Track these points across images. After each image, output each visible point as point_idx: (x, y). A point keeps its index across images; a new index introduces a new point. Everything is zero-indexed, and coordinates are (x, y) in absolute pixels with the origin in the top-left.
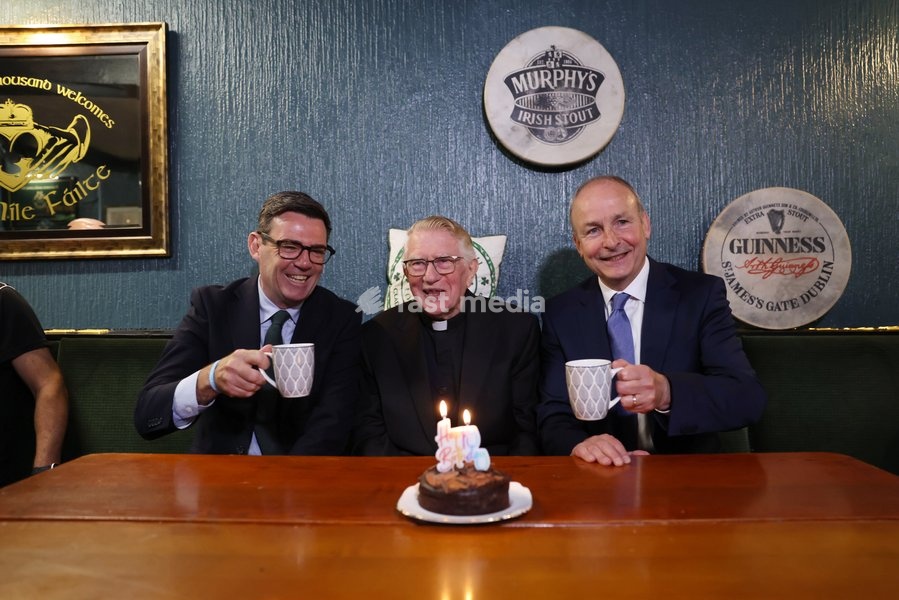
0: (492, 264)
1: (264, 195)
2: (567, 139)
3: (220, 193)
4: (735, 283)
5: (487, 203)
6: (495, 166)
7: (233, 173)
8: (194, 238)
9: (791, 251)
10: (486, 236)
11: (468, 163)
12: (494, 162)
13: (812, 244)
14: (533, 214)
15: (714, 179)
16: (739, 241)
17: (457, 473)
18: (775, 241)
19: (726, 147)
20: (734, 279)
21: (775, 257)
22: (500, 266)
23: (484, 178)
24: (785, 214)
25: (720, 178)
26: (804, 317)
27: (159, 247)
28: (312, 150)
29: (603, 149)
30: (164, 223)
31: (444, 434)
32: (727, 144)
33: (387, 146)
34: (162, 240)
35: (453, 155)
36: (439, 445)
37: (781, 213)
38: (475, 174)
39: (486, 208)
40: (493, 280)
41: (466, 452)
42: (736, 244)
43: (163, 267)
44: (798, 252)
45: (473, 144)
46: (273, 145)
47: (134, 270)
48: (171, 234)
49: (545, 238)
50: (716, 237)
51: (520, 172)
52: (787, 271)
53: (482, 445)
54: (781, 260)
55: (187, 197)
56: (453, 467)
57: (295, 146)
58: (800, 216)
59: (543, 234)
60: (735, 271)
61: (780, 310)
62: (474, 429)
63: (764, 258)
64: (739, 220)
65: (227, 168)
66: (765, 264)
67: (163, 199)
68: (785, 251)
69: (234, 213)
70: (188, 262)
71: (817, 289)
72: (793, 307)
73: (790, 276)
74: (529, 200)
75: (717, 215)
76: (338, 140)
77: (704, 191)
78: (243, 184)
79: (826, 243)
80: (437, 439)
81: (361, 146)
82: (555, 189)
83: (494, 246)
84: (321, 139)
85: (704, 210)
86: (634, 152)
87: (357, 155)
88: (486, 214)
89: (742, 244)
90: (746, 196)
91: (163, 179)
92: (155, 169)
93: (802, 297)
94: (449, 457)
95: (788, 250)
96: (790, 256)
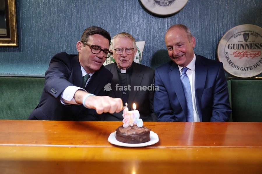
0: (140, 52)
1: (54, 24)
2: (169, 5)
3: (37, 23)
4: (229, 60)
5: (138, 29)
6: (141, 15)
7: (42, 15)
8: (28, 40)
9: (251, 49)
10: (138, 41)
11: (131, 13)
12: (141, 14)
13: (259, 46)
14: (155, 33)
15: (223, 21)
16: (232, 44)
17: (131, 128)
18: (245, 45)
19: (228, 9)
20: (229, 59)
21: (245, 51)
22: (143, 53)
23: (137, 20)
24: (250, 34)
25: (225, 21)
26: (254, 73)
27: (14, 43)
28: (72, 7)
29: (182, 9)
30: (15, 33)
31: (126, 113)
32: (229, 8)
33: (101, 6)
34: (15, 40)
35: (126, 10)
36: (124, 117)
37: (248, 34)
38: (134, 18)
39: (138, 31)
40: (140, 57)
41: (134, 120)
42: (230, 46)
43: (16, 51)
44: (253, 49)
45: (133, 7)
46: (57, 5)
47: (4, 51)
48: (18, 38)
49: (159, 42)
50: (223, 43)
51: (150, 18)
52: (249, 56)
53: (140, 118)
54: (247, 52)
55: (24, 24)
56: (129, 126)
57: (66, 6)
58: (255, 35)
59: (159, 41)
60: (229, 56)
61: (245, 70)
62: (137, 111)
63: (241, 51)
64: (232, 37)
65: (39, 13)
66: (241, 53)
67: (15, 24)
68: (249, 48)
69: (43, 30)
70: (25, 49)
71: (260, 63)
72: (251, 69)
73: (250, 58)
74: (154, 28)
75: (223, 35)
76: (82, 4)
77: (219, 26)
78: (46, 19)
80: (123, 115)
81: (91, 6)
82: (163, 24)
83: (140, 45)
84: (75, 3)
85: (218, 33)
86: (193, 11)
87: (89, 10)
88: (138, 33)
89: (233, 46)
90: (235, 28)
91: (14, 17)
92: (11, 13)
93: (254, 66)
94: (128, 122)
95: (250, 48)
96: (250, 50)
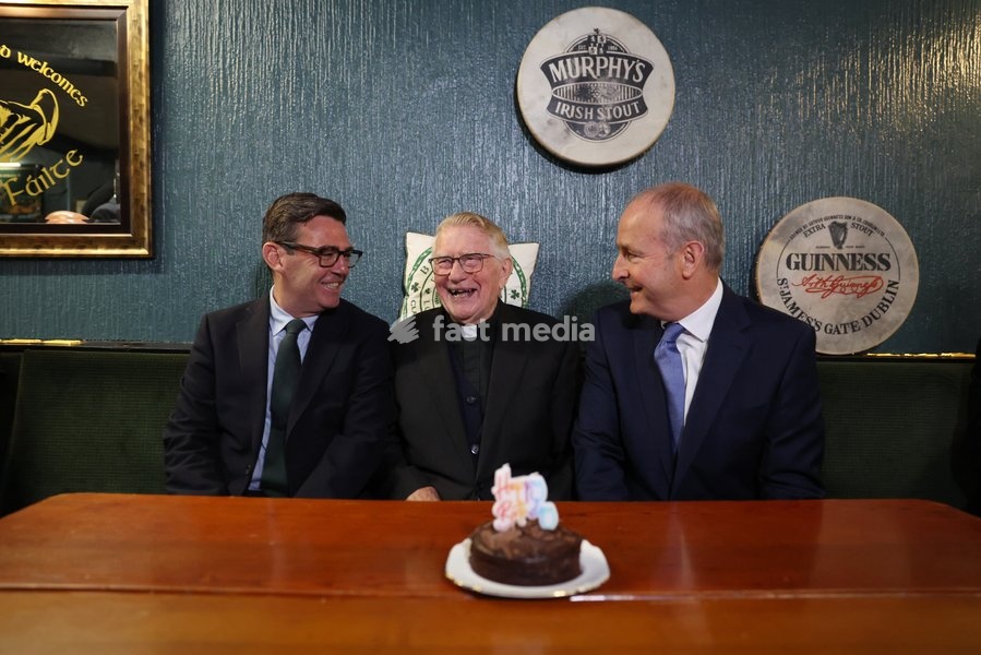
0: (523, 275)
1: (263, 190)
2: (609, 136)
3: (212, 186)
4: (791, 302)
5: (517, 206)
6: (527, 165)
7: (227, 163)
8: (183, 237)
9: (854, 268)
10: (515, 243)
11: (496, 159)
12: (526, 160)
13: (877, 261)
14: (569, 220)
15: (769, 186)
16: (797, 255)
17: (519, 533)
18: (836, 257)
19: (783, 150)
20: (790, 298)
21: (836, 275)
22: (531, 277)
23: (515, 178)
24: (848, 226)
25: (775, 186)
26: (865, 342)
27: (140, 246)
28: (318, 140)
29: (648, 150)
30: (146, 219)
31: (503, 484)
32: (784, 147)
33: (405, 138)
34: (144, 239)
35: (480, 150)
37: (844, 226)
38: (504, 173)
39: (516, 211)
40: (524, 293)
41: (529, 507)
42: (794, 259)
43: (144, 270)
44: (861, 269)
45: (502, 139)
46: (273, 133)
47: (111, 273)
48: (155, 232)
49: (582, 247)
50: (772, 250)
51: (555, 172)
52: (848, 290)
54: (842, 278)
55: (174, 190)
56: (513, 525)
57: (299, 135)
58: (865, 229)
59: (579, 243)
60: (792, 289)
61: (839, 333)
63: (824, 275)
64: (797, 232)
65: (220, 157)
66: (824, 282)
67: (145, 191)
68: (847, 267)
69: (228, 209)
70: (173, 265)
71: (880, 311)
72: (854, 331)
73: (851, 296)
74: (565, 204)
75: (772, 227)
76: (349, 129)
77: (758, 199)
78: (238, 176)
79: (892, 261)
81: (375, 137)
82: (593, 193)
83: (525, 255)
84: (329, 127)
85: (757, 220)
86: (682, 154)
87: (371, 146)
88: (516, 218)
89: (800, 260)
90: (806, 206)
91: (145, 168)
92: (136, 156)
93: (863, 319)
94: (509, 513)
95: (850, 267)
96: (853, 274)
